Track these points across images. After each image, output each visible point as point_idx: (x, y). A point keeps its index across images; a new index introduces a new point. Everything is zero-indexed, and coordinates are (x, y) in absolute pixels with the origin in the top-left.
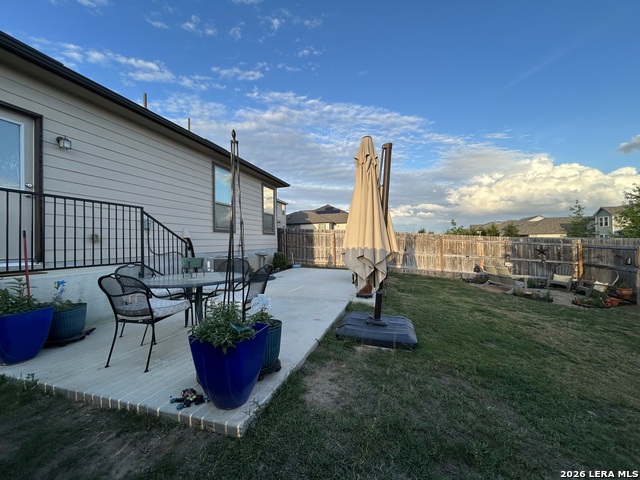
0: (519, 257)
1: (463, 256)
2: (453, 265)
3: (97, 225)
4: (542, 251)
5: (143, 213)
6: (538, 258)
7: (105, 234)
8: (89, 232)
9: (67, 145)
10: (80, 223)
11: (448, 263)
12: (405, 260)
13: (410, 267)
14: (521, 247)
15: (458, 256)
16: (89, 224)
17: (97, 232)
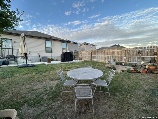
0: (130, 55)
1: (111, 56)
4: (139, 52)
6: (138, 55)
11: (107, 58)
13: (97, 60)
14: (131, 51)
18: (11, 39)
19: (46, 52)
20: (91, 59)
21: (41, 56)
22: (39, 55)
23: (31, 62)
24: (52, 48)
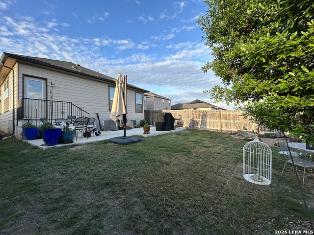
2: (227, 126)
3: (64, 109)
5: (72, 104)
7: (66, 112)
8: (61, 111)
9: (53, 86)
10: (59, 108)
11: (224, 125)
12: (202, 123)
13: (205, 127)
15: (229, 121)
16: (61, 109)
17: (64, 111)
18: (46, 79)
19: (110, 111)
20: (193, 126)
21: (103, 118)
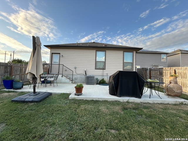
5: (63, 65)
9: (62, 56)
18: (59, 53)
19: (96, 69)
21: (89, 74)
22: (86, 73)
23: (72, 82)
24: (105, 62)
